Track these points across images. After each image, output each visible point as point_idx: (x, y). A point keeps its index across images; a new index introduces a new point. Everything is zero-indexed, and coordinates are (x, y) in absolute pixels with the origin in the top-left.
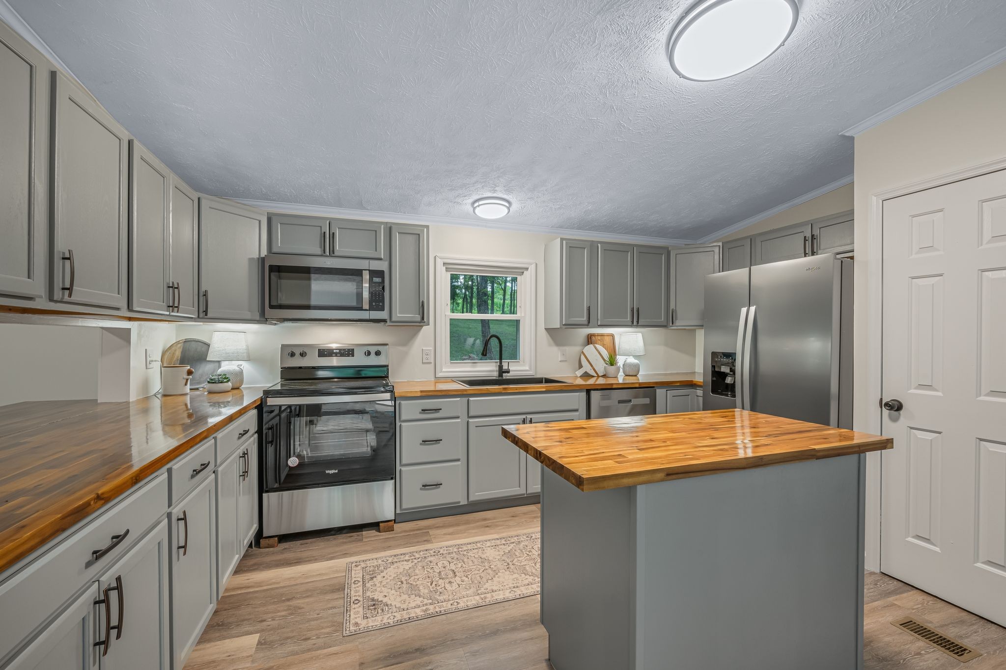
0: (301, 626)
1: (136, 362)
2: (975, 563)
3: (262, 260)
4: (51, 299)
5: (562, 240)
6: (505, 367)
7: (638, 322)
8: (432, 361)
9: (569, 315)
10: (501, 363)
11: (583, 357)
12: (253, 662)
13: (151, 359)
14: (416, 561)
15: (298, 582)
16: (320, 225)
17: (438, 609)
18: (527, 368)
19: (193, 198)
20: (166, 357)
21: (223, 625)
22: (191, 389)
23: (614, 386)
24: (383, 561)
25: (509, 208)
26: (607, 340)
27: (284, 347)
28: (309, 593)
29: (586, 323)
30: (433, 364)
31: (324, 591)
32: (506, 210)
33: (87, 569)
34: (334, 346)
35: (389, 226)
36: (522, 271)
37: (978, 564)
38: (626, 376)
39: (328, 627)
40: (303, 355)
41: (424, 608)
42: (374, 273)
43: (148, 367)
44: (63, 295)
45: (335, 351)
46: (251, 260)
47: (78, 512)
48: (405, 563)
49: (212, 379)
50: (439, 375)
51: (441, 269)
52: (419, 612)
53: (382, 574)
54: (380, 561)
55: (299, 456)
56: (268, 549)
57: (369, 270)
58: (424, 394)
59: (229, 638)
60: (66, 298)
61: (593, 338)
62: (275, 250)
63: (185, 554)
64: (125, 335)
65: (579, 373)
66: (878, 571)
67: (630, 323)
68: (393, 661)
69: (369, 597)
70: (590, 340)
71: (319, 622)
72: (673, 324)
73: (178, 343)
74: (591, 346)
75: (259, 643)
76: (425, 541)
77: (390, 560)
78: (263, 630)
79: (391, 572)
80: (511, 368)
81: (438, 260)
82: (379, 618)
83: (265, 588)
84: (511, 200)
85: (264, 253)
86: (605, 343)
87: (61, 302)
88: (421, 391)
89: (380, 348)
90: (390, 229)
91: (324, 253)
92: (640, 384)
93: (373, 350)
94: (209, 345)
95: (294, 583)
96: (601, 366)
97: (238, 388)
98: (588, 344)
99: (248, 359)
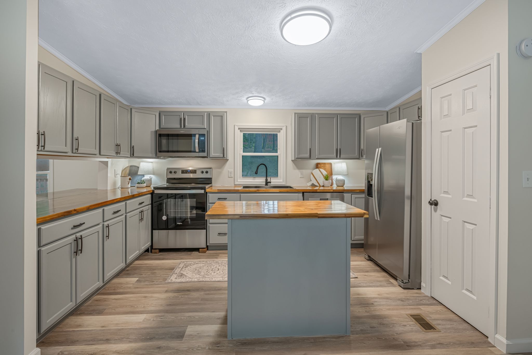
0: (153, 278)
1: (110, 174)
2: (462, 290)
3: (156, 132)
4: (73, 153)
5: (295, 113)
6: (269, 180)
7: (340, 157)
8: (233, 176)
9: (299, 153)
10: (267, 178)
11: (312, 176)
12: (133, 285)
13: (117, 173)
14: (206, 264)
15: (160, 265)
16: (179, 115)
17: (203, 280)
18: (282, 181)
19: (128, 109)
20: (123, 173)
21: (129, 274)
22: (131, 186)
23: (318, 191)
24: (194, 262)
25: (264, 101)
26: (327, 166)
27: (168, 169)
28: (162, 269)
29: (309, 157)
30: (233, 178)
31: (167, 269)
32: (263, 102)
33: (72, 230)
34: (190, 168)
35: (209, 113)
36: (280, 130)
37: (464, 291)
38: (338, 186)
39: (162, 280)
40: (175, 172)
41: (199, 279)
42: (200, 135)
43: (116, 176)
44: (76, 151)
45: (188, 171)
46: (152, 132)
47: (69, 212)
48: (202, 264)
49: (138, 182)
50: (236, 183)
51: (237, 131)
52: (196, 280)
53: (191, 267)
54: (193, 262)
55: (167, 216)
56: (155, 254)
57: (199, 134)
58: (219, 191)
59: (129, 278)
60: (77, 152)
61: (319, 165)
62: (162, 127)
63: (108, 239)
64: (106, 163)
65: (309, 184)
66: (430, 296)
67: (335, 157)
68: (178, 292)
69: (181, 273)
70: (317, 166)
71: (160, 277)
72: (362, 157)
73: (128, 167)
74: (317, 169)
75: (137, 280)
76: (215, 258)
77: (197, 262)
78: (140, 277)
79: (195, 266)
80: (272, 181)
81: (236, 127)
82: (180, 279)
83: (147, 266)
84: (264, 96)
85: (157, 128)
86: (326, 168)
87: (75, 153)
88: (218, 190)
89: (208, 170)
90: (209, 114)
91: (181, 127)
92: (333, 190)
93: (205, 171)
94: (138, 167)
95: (158, 265)
96: (321, 180)
97: (149, 186)
98: (316, 169)
99: (154, 174)
